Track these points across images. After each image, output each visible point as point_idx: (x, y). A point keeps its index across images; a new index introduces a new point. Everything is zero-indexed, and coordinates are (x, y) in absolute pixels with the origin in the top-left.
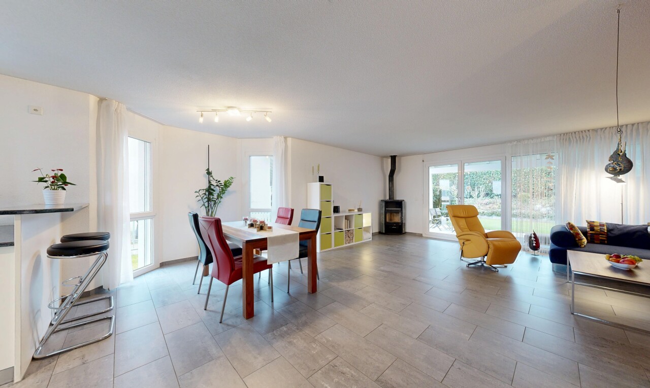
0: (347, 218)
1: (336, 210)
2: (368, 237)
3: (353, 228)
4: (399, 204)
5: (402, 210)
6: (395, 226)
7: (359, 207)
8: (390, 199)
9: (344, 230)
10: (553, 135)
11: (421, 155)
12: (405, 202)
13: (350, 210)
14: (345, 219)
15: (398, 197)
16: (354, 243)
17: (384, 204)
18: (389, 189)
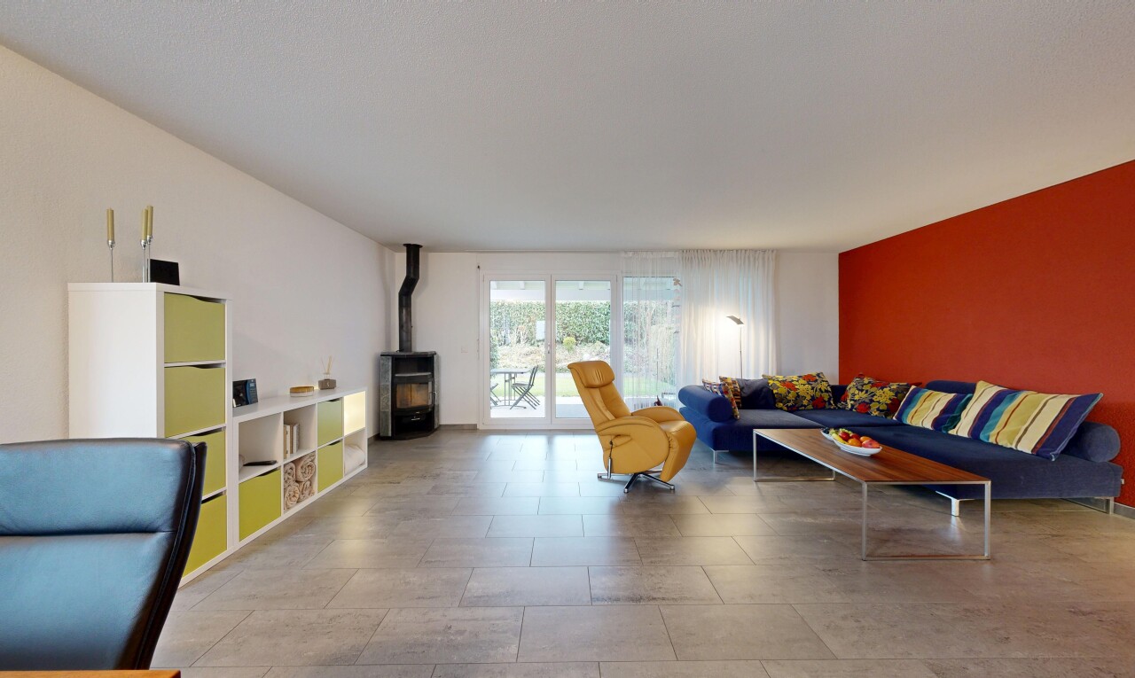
0: (290, 418)
1: (244, 393)
2: (356, 460)
3: (313, 445)
4: (426, 362)
5: (433, 376)
6: (417, 416)
7: (323, 378)
8: (401, 350)
9: (281, 463)
10: (675, 250)
11: (474, 254)
12: (438, 357)
13: (295, 390)
14: (286, 423)
15: (421, 346)
16: (316, 496)
17: (390, 364)
18: (401, 327)
